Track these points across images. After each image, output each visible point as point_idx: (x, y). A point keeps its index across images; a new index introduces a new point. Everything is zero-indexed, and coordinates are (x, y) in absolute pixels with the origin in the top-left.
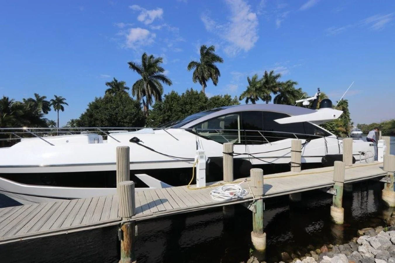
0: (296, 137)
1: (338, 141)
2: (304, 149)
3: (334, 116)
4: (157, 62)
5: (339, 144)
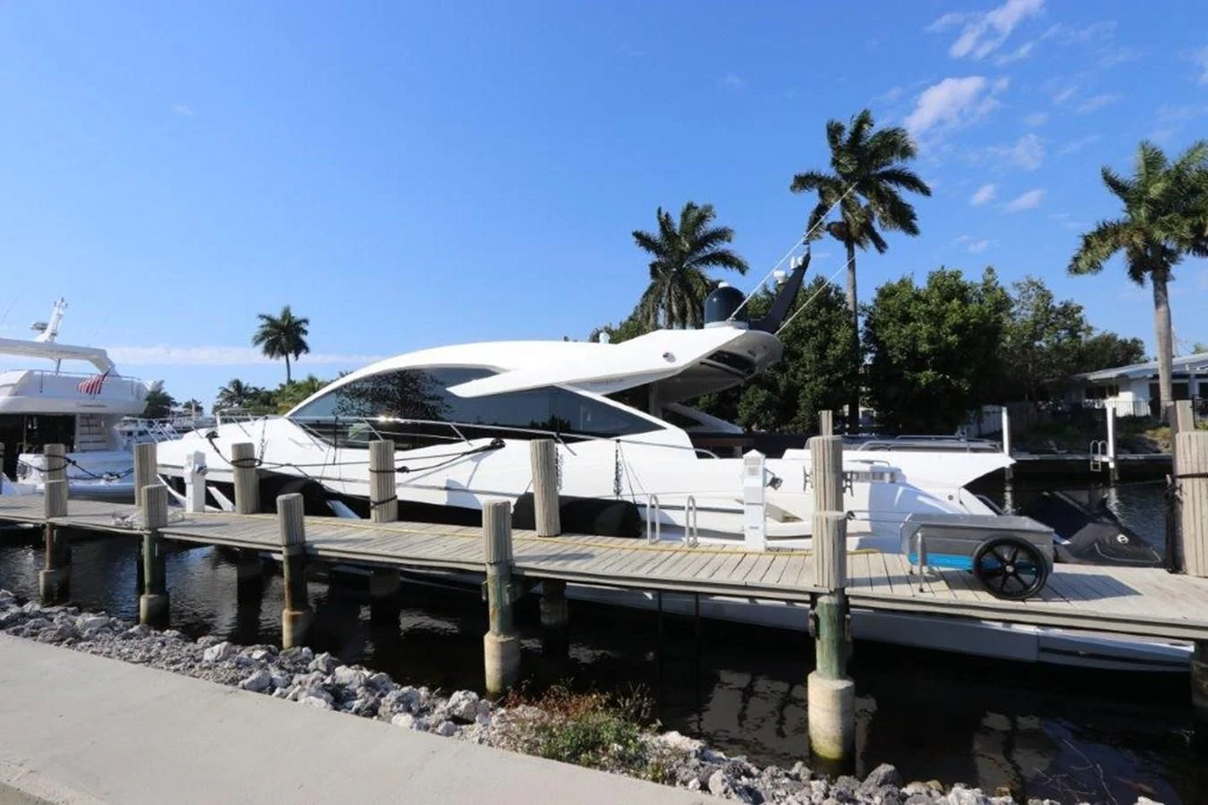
1: (617, 451)
2: (475, 469)
3: (666, 356)
4: (702, 218)
5: (617, 464)
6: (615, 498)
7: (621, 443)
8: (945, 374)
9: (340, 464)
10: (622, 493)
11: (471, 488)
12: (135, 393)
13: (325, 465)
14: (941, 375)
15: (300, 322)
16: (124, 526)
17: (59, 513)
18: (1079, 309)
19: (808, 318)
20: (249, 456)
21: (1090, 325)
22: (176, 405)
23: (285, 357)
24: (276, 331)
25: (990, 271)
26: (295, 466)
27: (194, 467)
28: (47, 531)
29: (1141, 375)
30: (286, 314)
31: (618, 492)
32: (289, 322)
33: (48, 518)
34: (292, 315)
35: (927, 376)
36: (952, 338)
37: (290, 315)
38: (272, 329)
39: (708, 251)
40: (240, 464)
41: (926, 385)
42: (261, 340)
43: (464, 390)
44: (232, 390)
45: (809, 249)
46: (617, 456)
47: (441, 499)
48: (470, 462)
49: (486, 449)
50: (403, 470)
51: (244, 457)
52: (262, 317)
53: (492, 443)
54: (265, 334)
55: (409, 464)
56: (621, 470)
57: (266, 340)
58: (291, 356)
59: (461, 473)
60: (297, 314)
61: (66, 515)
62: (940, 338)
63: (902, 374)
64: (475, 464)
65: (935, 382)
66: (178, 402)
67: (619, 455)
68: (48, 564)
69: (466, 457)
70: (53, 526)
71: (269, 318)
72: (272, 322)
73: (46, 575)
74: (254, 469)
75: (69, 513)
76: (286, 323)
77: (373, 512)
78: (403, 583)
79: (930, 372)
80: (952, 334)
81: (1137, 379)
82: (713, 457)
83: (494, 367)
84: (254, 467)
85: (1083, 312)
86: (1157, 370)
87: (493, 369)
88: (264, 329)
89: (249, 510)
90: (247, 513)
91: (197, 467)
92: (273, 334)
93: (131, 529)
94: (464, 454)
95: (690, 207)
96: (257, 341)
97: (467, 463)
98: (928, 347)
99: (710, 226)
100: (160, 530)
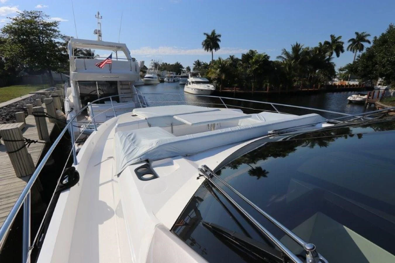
22: (183, 68)
23: (211, 51)
24: (209, 40)
37: (214, 33)
58: (214, 50)
60: (217, 33)
66: (184, 67)
72: (208, 36)
76: (213, 36)
88: (206, 39)
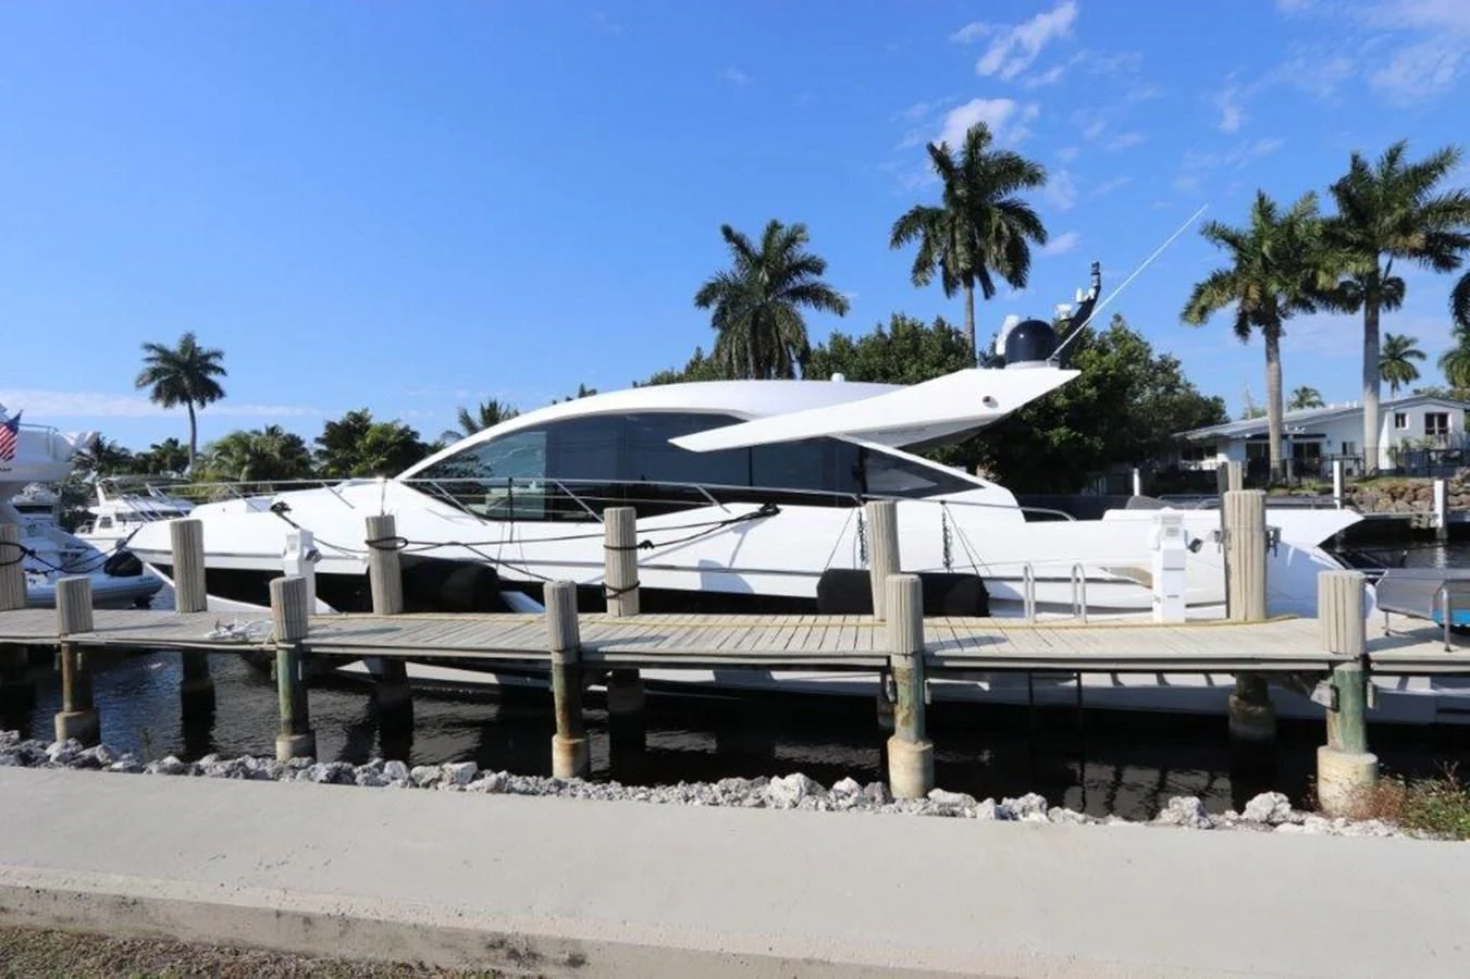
0: (711, 498)
1: (944, 514)
2: (740, 543)
3: (987, 400)
4: (791, 241)
5: (945, 529)
6: (946, 571)
7: (947, 505)
8: (1079, 432)
9: (520, 542)
10: (952, 566)
11: (735, 566)
12: (51, 451)
13: (501, 542)
14: (1074, 434)
15: (207, 357)
16: (229, 640)
17: (84, 629)
18: (1177, 364)
19: (934, 366)
20: (390, 535)
21: (1189, 381)
23: (186, 406)
24: (171, 368)
25: (1118, 318)
26: (466, 545)
27: (302, 552)
28: (65, 656)
29: (1240, 436)
30: (188, 343)
31: (947, 565)
32: (193, 354)
33: (66, 635)
34: (197, 345)
35: (1059, 434)
36: (1089, 392)
37: (194, 344)
38: (166, 366)
39: (798, 281)
40: (381, 544)
41: (1060, 445)
42: (152, 380)
43: (696, 442)
44: (86, 451)
45: (1099, 281)
46: (944, 520)
47: (692, 583)
48: (731, 533)
49: (754, 516)
50: (647, 544)
51: (383, 535)
52: (151, 347)
53: (762, 509)
54: (155, 373)
55: (654, 538)
56: (951, 537)
57: (157, 382)
58: (195, 404)
59: (719, 550)
60: (204, 344)
61: (91, 630)
62: (1078, 393)
63: (1032, 432)
64: (739, 536)
65: (1068, 441)
67: (948, 519)
68: (67, 705)
69: (728, 526)
70: (75, 647)
71: (161, 350)
72: (166, 355)
73: (68, 720)
74: (395, 553)
75: (95, 627)
76: (187, 357)
77: (610, 603)
78: (648, 696)
79: (1063, 430)
80: (1090, 387)
81: (1237, 439)
82: (1067, 519)
83: (740, 412)
84: (395, 548)
85: (1180, 367)
86: (1267, 427)
87: (739, 416)
88: (153, 365)
89: (395, 611)
90: (392, 614)
91: (306, 551)
92: (167, 371)
93: (245, 642)
94: (724, 523)
95: (774, 227)
96: (141, 383)
97: (726, 535)
98: (1066, 401)
99: (802, 251)
100: (304, 641)
